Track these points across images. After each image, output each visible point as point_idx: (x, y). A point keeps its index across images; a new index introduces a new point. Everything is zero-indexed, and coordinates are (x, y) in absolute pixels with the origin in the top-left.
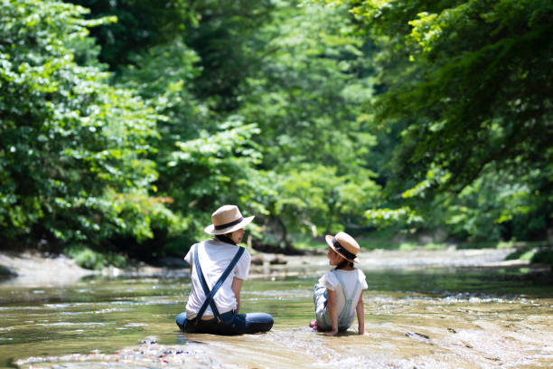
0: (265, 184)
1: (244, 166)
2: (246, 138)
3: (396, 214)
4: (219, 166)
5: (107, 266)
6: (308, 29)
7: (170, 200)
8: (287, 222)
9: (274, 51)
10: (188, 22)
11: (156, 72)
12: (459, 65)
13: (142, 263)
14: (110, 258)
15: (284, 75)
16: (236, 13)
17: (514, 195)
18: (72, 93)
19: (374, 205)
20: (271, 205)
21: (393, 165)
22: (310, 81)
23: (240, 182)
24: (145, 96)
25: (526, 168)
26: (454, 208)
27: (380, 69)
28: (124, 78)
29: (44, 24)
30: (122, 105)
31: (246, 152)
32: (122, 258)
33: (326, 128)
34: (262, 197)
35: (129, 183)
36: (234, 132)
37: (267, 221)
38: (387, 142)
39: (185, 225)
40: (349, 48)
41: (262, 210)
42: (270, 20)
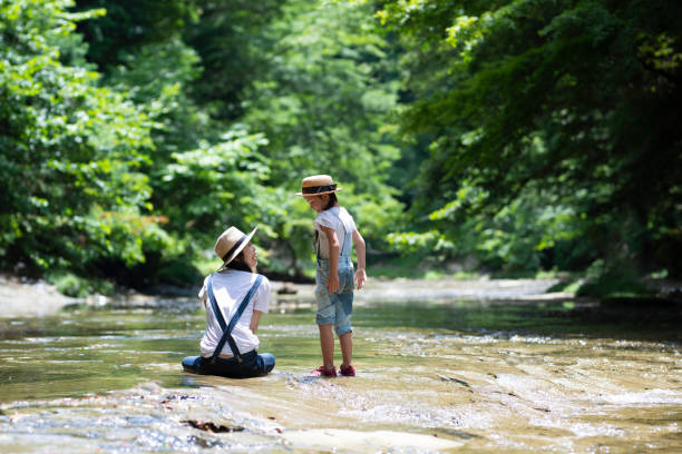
0: (272, 202)
1: (248, 181)
2: (251, 150)
3: (422, 238)
4: (221, 182)
5: (92, 293)
6: (325, 27)
7: (164, 220)
8: (297, 247)
9: (284, 51)
10: (187, 17)
11: (150, 74)
12: (498, 71)
13: (132, 291)
14: (96, 284)
15: (295, 78)
16: (241, 7)
17: (556, 218)
18: (57, 97)
19: (398, 228)
20: (279, 227)
21: (419, 182)
22: (325, 86)
23: (245, 200)
24: (137, 101)
25: (572, 188)
26: (488, 232)
27: (406, 74)
28: (113, 80)
29: (25, 18)
30: (111, 111)
31: (251, 166)
32: (109, 285)
33: (342, 139)
34: (269, 217)
35: (118, 200)
36: (238, 143)
37: (274, 244)
38: (412, 156)
39: (181, 248)
40: (370, 48)
41: (270, 232)
42: (280, 15)
